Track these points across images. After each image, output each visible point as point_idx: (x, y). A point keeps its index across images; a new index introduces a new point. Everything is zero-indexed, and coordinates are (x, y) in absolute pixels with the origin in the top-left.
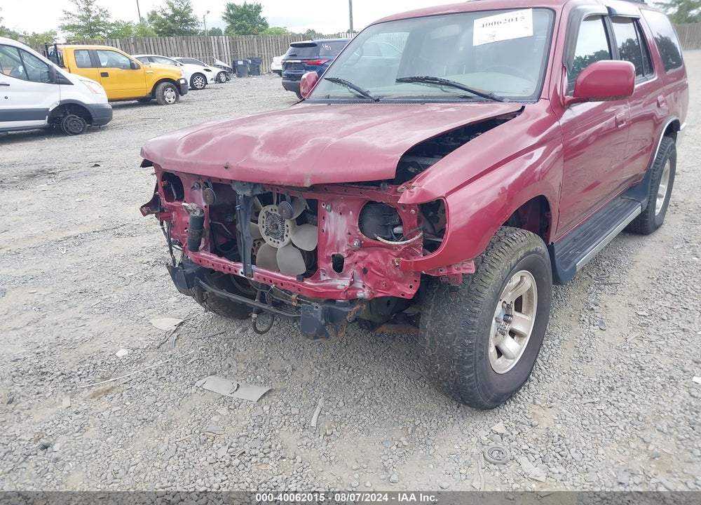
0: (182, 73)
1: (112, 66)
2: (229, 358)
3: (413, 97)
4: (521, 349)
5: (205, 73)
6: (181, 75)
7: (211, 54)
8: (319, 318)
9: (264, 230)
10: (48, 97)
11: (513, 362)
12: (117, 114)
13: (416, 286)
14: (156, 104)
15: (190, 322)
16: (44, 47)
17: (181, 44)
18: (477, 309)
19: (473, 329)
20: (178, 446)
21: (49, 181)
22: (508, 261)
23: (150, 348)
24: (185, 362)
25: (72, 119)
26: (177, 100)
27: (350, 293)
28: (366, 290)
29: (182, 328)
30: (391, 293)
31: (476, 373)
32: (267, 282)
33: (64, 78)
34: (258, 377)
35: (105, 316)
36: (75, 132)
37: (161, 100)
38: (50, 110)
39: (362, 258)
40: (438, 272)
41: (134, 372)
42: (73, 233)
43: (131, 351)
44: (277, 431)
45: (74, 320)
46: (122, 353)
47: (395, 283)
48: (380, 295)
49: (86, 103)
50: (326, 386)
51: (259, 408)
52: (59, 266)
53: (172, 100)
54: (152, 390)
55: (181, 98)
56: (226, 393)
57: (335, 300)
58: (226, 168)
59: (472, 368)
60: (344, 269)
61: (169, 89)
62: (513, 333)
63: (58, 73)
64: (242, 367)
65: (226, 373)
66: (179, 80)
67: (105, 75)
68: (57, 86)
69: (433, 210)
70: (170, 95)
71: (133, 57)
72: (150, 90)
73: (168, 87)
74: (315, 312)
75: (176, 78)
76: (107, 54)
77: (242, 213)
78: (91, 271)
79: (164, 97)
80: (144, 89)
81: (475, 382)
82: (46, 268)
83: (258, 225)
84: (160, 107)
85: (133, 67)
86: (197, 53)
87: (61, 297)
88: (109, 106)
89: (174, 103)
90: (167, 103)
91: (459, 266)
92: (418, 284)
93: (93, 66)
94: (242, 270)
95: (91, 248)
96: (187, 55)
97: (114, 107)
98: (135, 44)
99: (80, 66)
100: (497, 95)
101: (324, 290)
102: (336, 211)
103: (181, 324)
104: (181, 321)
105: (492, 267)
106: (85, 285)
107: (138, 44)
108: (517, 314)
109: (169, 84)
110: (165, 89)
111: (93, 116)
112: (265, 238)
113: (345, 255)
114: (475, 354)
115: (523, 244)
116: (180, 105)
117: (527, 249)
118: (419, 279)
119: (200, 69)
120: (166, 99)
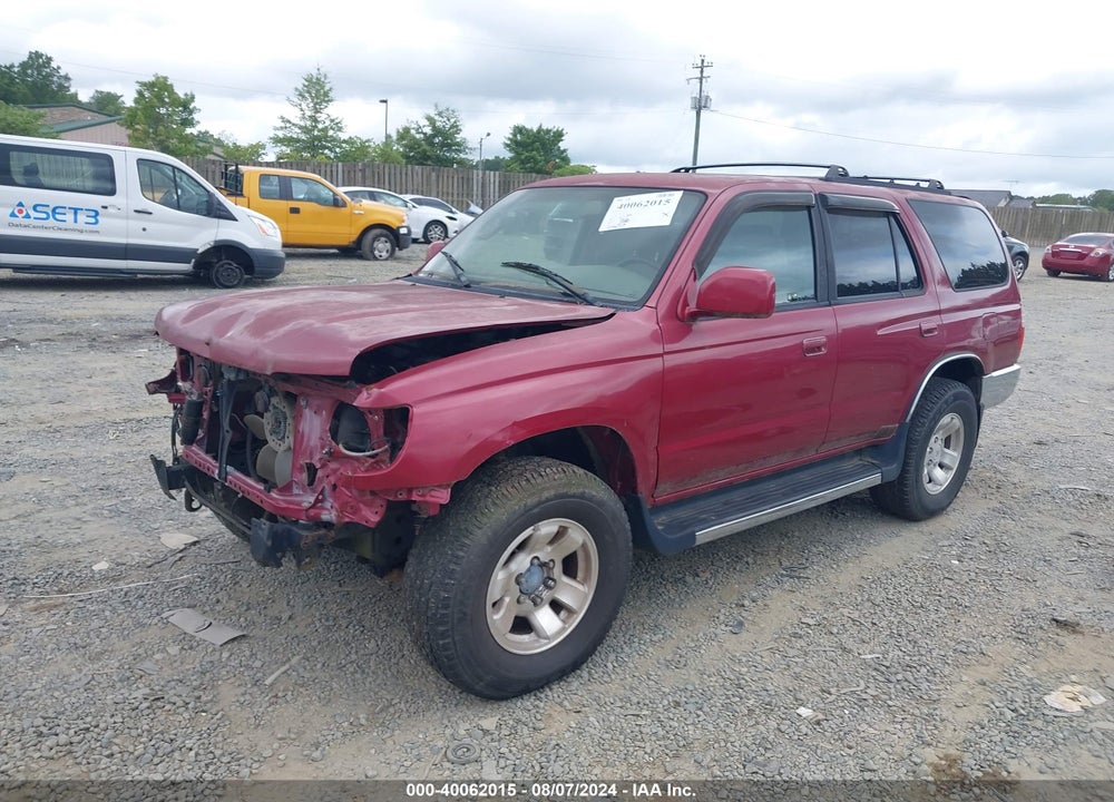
0: (405, 218)
1: (309, 200)
2: (223, 592)
3: (508, 287)
4: (564, 629)
5: (446, 221)
6: (403, 221)
7: (470, 195)
8: (265, 538)
9: (270, 427)
10: (200, 234)
11: (546, 644)
12: (291, 265)
13: (382, 511)
14: (361, 257)
15: (207, 544)
16: (223, 166)
17: (429, 177)
18: (461, 554)
19: (451, 579)
20: (93, 678)
21: (153, 346)
22: (521, 500)
23: (139, 565)
24: (167, 588)
25: (226, 266)
26: (392, 256)
27: (312, 512)
28: (334, 513)
29: (193, 548)
30: (355, 519)
31: (453, 639)
32: (237, 489)
33: (228, 211)
34: (242, 619)
35: (112, 521)
36: (227, 284)
37: (368, 252)
38: (199, 252)
39: (335, 471)
40: (396, 496)
41: (103, 589)
42: (142, 415)
43: (113, 565)
44: (220, 682)
45: (71, 520)
46: (102, 566)
47: (361, 506)
48: (347, 520)
49: (250, 246)
50: (315, 643)
51: (218, 654)
52: (95, 454)
53: (384, 254)
54: (107, 613)
55: (398, 253)
56: (190, 630)
57: (297, 521)
58: (208, 344)
59: (448, 630)
60: (316, 483)
61: (383, 239)
62: (557, 606)
63: (220, 203)
64: (232, 605)
65: (207, 608)
66: (399, 228)
67: (295, 211)
68: (216, 220)
69: (398, 418)
70: (382, 247)
71: (341, 190)
72: (354, 237)
73: (381, 235)
74: (263, 530)
75: (394, 223)
76: (307, 184)
77: (224, 400)
78: (129, 466)
79: (372, 251)
80: (347, 235)
81: (453, 651)
82: (79, 453)
83: (264, 421)
84: (367, 263)
85: (337, 203)
86: (450, 191)
87: (73, 490)
88: (282, 255)
89: (386, 259)
90: (375, 259)
91: (426, 491)
92: (384, 508)
93: (281, 198)
94: (217, 471)
95: (149, 437)
96: (434, 193)
97: (290, 256)
98: (363, 171)
99: (264, 195)
100: (591, 295)
101: (285, 505)
102: (311, 409)
103: (194, 543)
104: (196, 539)
105: (495, 504)
106: (112, 481)
107: (368, 172)
108: (565, 579)
109: (385, 232)
110: (376, 238)
111: (256, 264)
112: (269, 438)
113: (318, 466)
114: (453, 613)
115: (555, 483)
116: (394, 263)
117: (562, 491)
118: (384, 504)
119: (440, 215)
120: (376, 252)
